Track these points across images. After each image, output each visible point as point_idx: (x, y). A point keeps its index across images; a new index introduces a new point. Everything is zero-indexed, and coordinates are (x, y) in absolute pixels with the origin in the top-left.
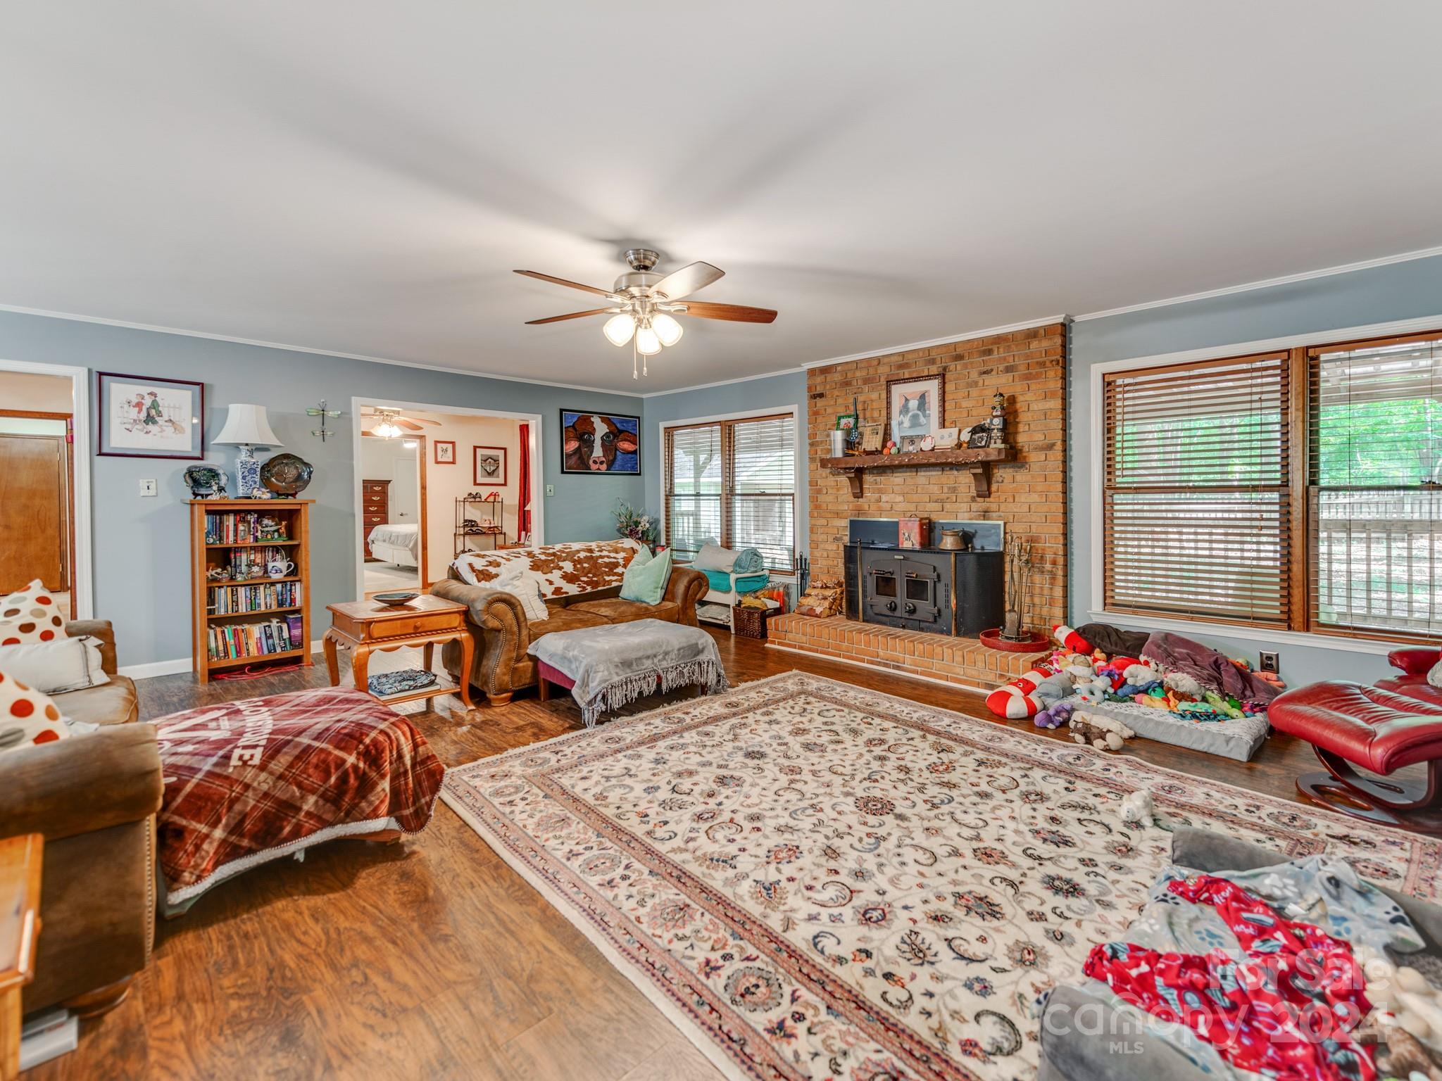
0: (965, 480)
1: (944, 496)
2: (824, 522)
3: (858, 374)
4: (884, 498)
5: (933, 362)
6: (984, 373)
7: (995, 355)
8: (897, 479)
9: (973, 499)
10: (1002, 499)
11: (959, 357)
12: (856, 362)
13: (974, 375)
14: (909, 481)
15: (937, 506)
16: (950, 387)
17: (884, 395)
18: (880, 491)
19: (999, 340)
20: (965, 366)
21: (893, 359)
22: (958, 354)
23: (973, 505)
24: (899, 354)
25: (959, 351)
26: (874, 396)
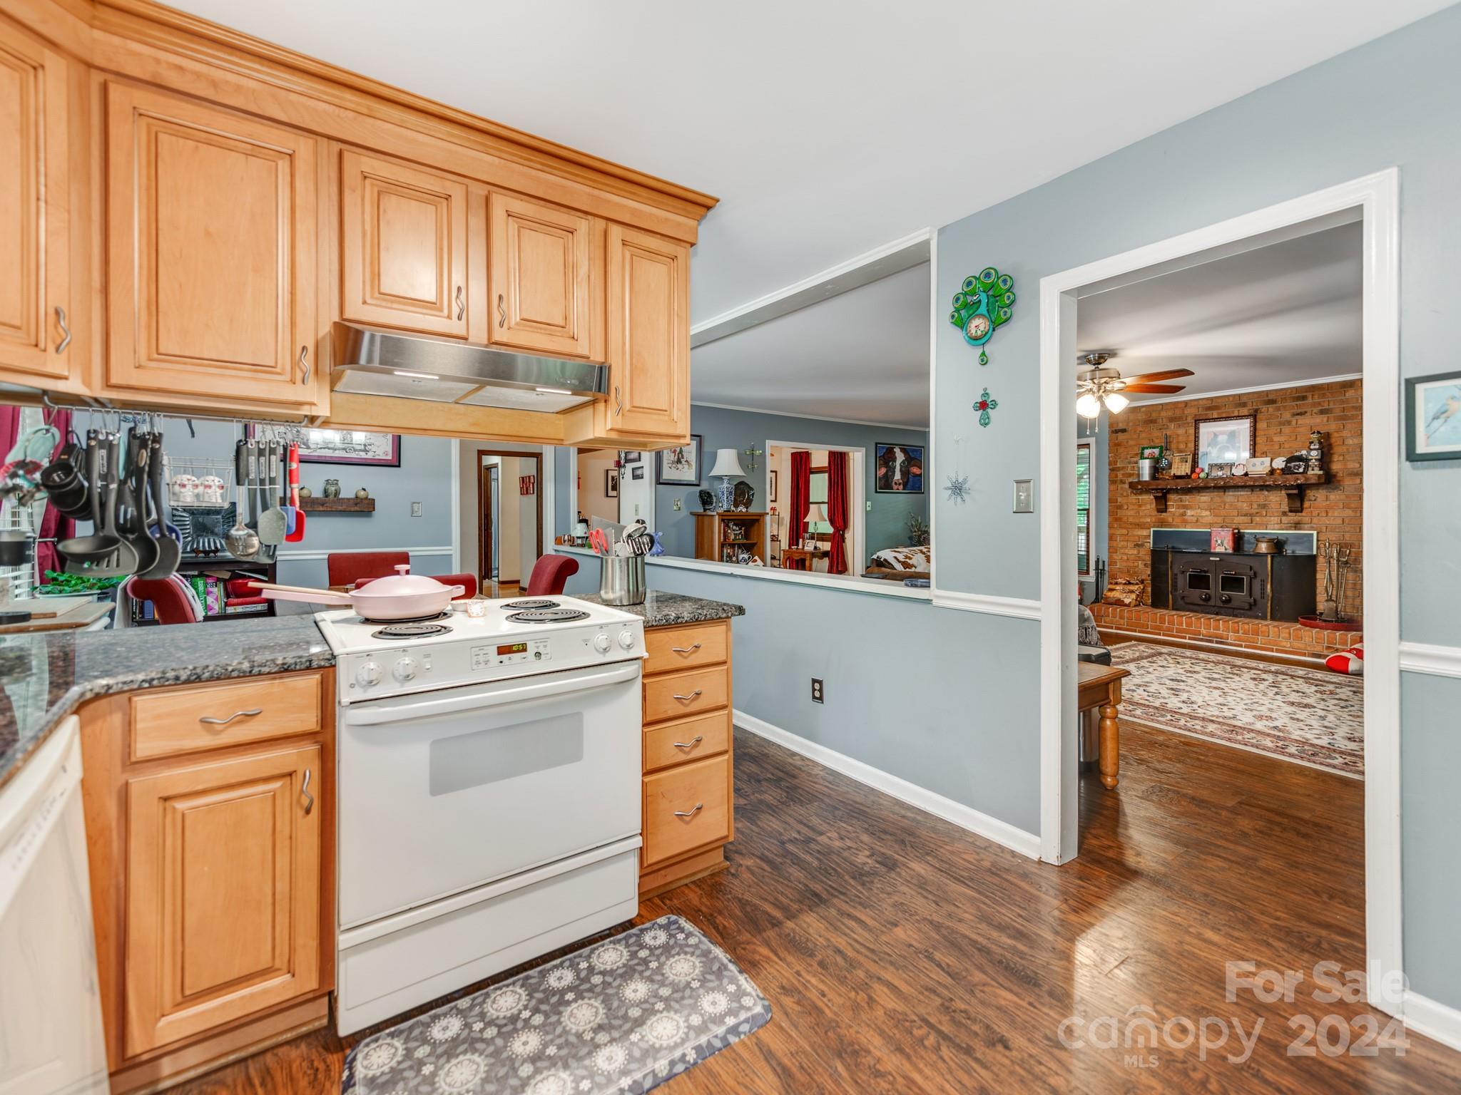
0: (1278, 500)
1: (1254, 511)
2: (1124, 531)
3: (1164, 414)
4: (1189, 513)
5: (1244, 405)
6: (1298, 414)
7: (1310, 400)
8: (1204, 498)
9: (1284, 514)
10: (1315, 513)
11: (1272, 402)
12: (1162, 405)
13: (1287, 416)
14: (1217, 499)
15: (1246, 519)
16: (1261, 425)
17: (1192, 431)
18: (1186, 507)
19: (1313, 388)
20: (1278, 409)
21: (1201, 402)
22: (1270, 399)
23: (1284, 518)
24: (1207, 399)
25: (1270, 397)
26: (1181, 431)
